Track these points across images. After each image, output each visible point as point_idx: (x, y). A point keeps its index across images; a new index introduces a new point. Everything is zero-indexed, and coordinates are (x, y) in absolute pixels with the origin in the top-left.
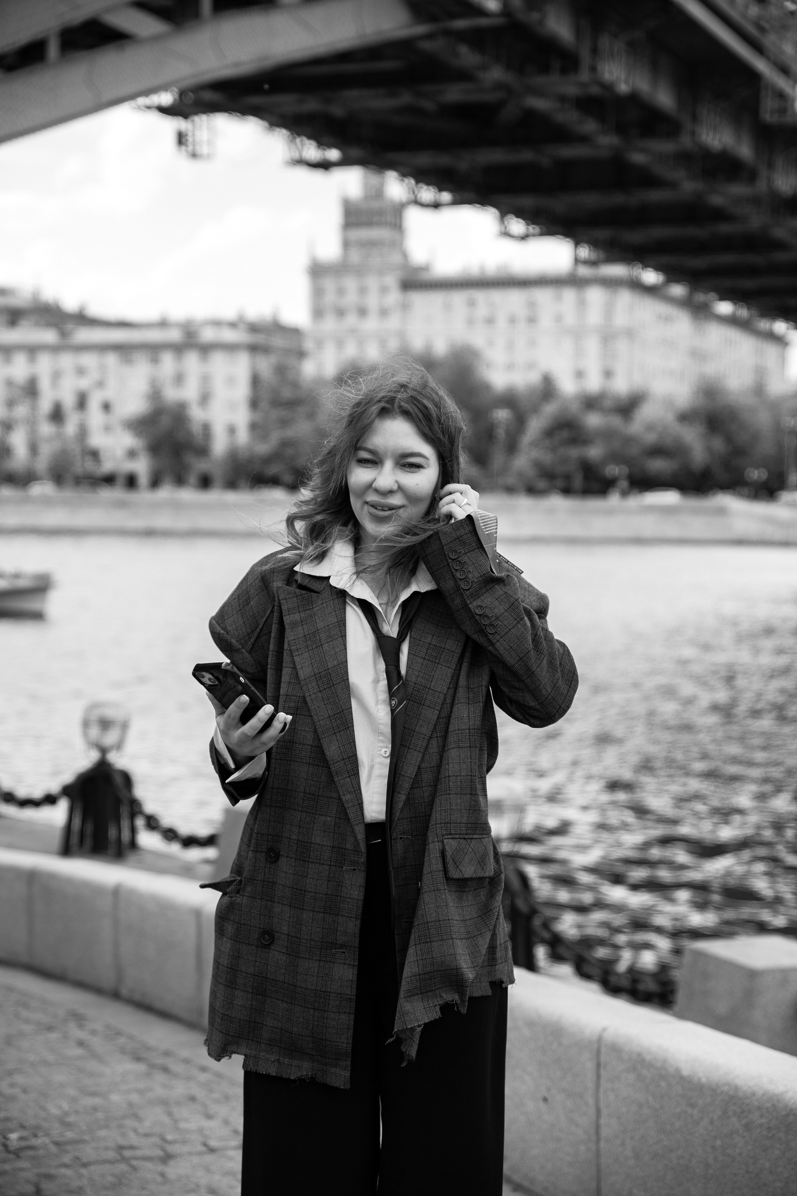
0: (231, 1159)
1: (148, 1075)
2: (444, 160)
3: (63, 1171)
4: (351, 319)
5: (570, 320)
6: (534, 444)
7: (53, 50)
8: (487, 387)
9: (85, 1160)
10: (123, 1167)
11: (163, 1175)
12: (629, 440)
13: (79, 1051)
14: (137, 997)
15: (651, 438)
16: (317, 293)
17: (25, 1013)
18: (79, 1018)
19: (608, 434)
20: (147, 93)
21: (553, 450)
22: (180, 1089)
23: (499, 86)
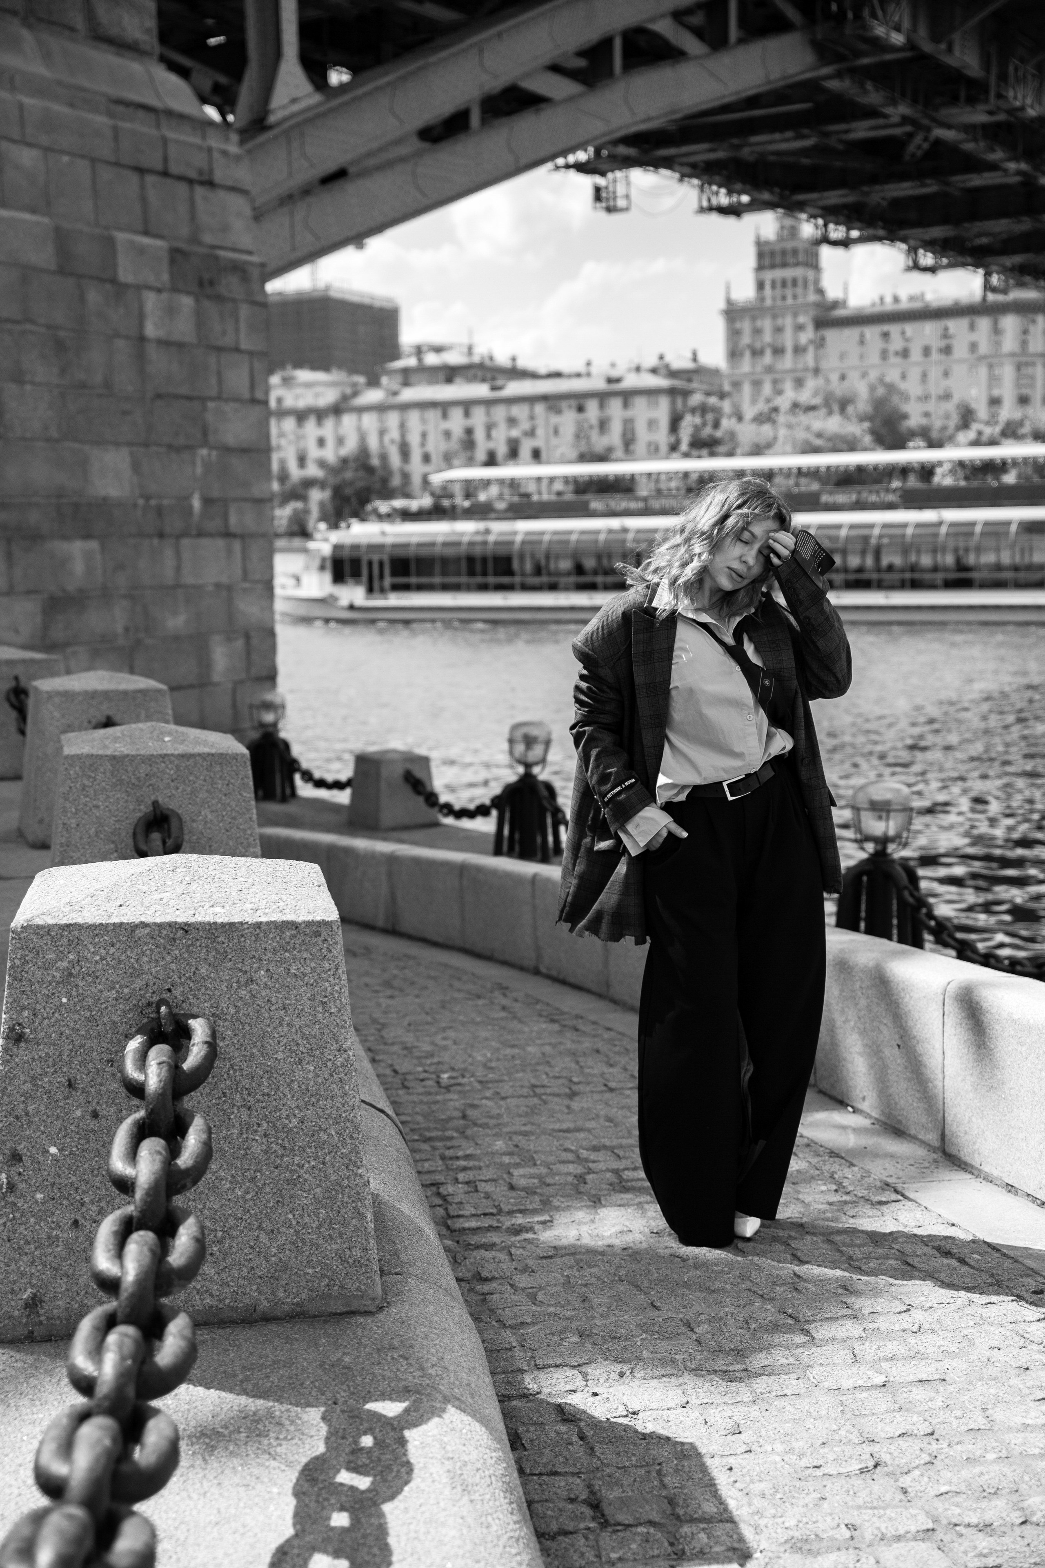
0: (628, 1096)
1: (560, 1032)
3: (484, 1101)
4: (768, 358)
5: (984, 348)
7: (475, 119)
9: (503, 1095)
10: (536, 1100)
11: (568, 1107)
13: (503, 1014)
14: (554, 973)
16: (733, 334)
17: (457, 984)
18: (504, 989)
20: (564, 153)
22: (587, 1044)
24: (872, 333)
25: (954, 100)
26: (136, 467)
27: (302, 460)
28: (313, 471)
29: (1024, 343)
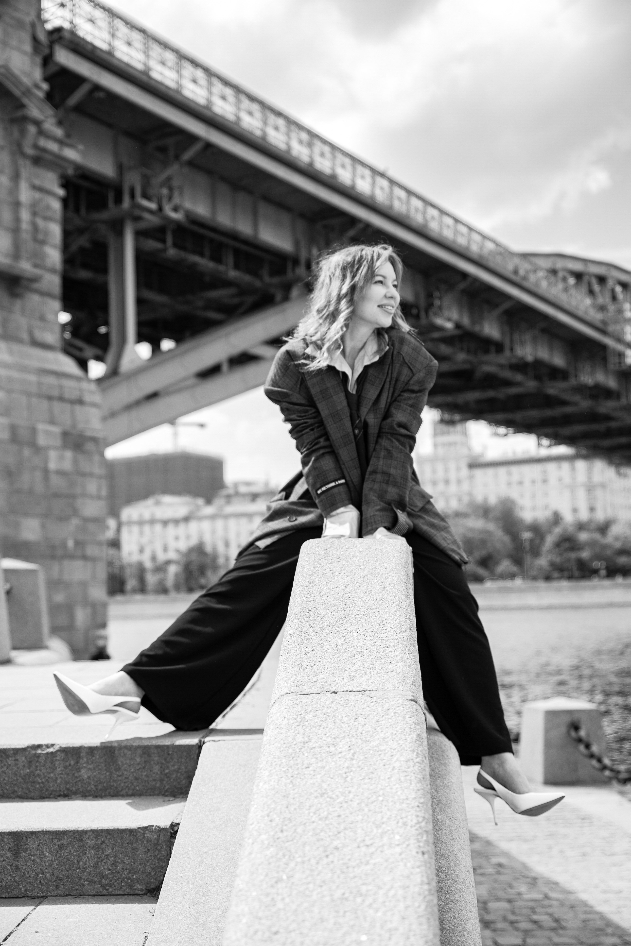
2: (449, 399)
5: (567, 480)
6: (550, 551)
7: (225, 367)
8: (521, 521)
12: (605, 547)
15: (618, 545)
19: (592, 544)
21: (561, 555)
23: (465, 362)
24: (502, 471)
25: (487, 351)
26: (43, 526)
27: (165, 549)
28: (172, 555)
29: (590, 478)
